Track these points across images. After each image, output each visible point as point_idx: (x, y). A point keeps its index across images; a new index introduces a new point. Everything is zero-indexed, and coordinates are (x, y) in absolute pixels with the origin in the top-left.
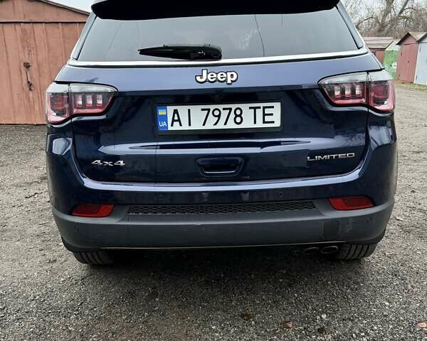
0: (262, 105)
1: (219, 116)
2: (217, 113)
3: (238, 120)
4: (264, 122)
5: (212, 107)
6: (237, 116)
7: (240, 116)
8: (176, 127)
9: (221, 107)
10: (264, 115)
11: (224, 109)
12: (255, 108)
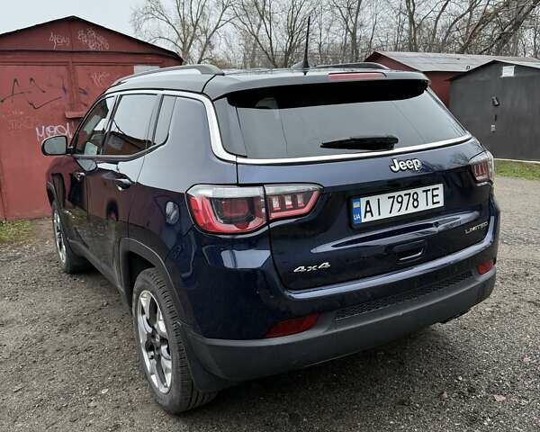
0: (431, 187)
1: (401, 202)
2: (400, 199)
3: (416, 204)
4: (434, 203)
5: (396, 194)
6: (414, 200)
7: (417, 200)
8: (369, 218)
9: (402, 193)
10: (433, 196)
11: (405, 195)
12: (426, 191)
